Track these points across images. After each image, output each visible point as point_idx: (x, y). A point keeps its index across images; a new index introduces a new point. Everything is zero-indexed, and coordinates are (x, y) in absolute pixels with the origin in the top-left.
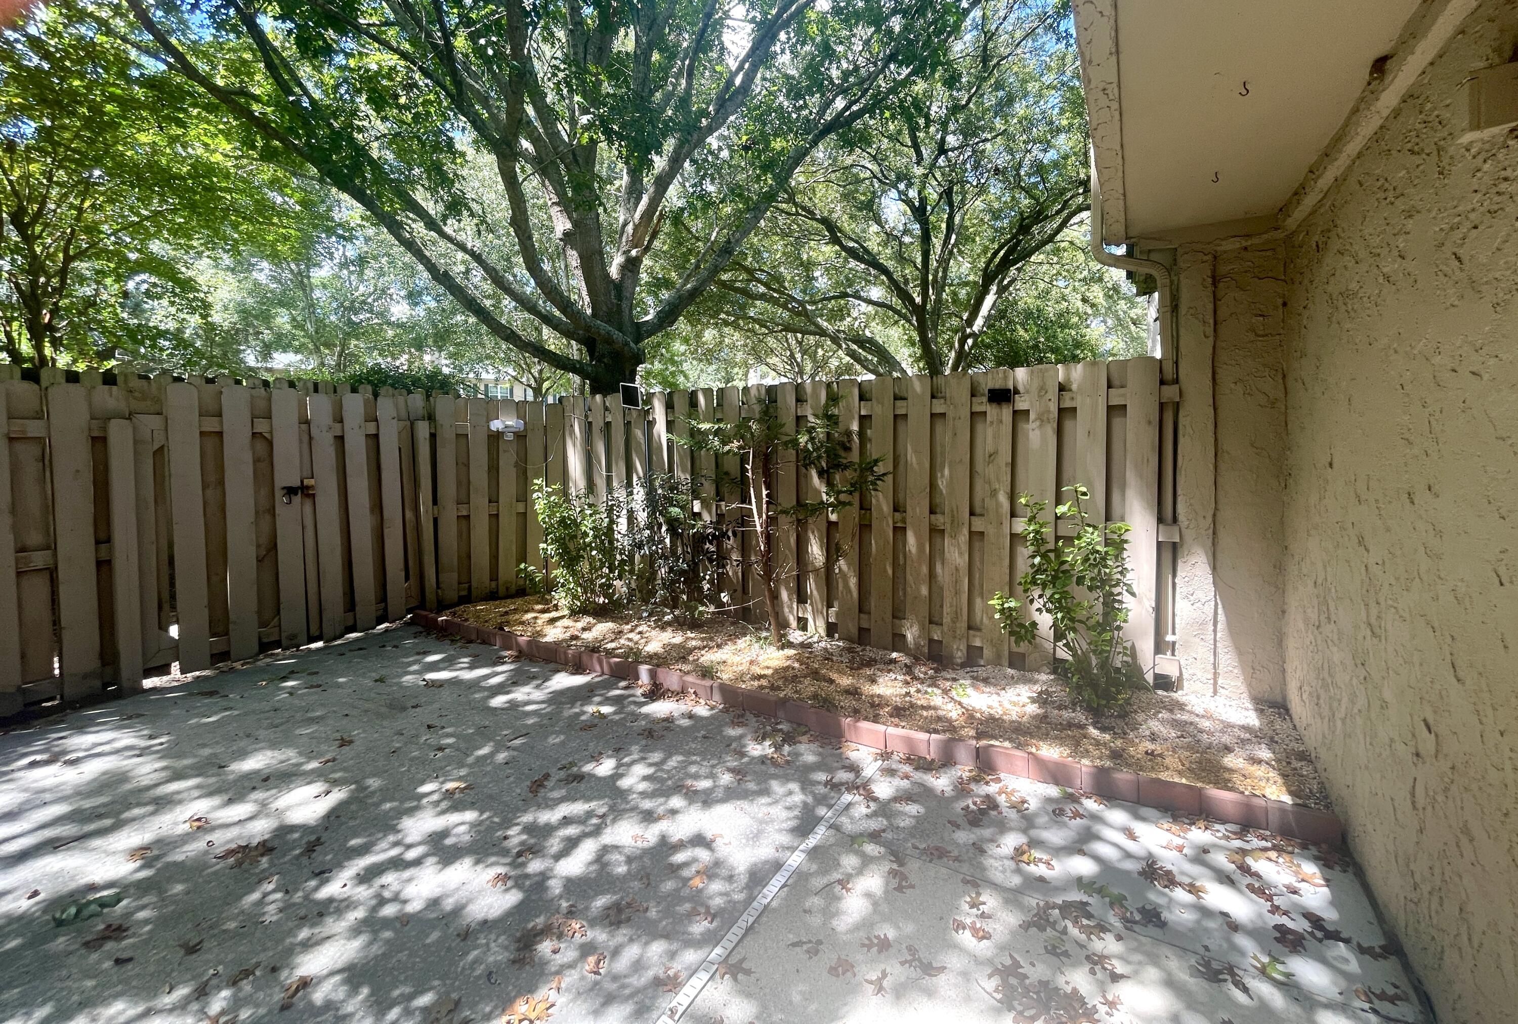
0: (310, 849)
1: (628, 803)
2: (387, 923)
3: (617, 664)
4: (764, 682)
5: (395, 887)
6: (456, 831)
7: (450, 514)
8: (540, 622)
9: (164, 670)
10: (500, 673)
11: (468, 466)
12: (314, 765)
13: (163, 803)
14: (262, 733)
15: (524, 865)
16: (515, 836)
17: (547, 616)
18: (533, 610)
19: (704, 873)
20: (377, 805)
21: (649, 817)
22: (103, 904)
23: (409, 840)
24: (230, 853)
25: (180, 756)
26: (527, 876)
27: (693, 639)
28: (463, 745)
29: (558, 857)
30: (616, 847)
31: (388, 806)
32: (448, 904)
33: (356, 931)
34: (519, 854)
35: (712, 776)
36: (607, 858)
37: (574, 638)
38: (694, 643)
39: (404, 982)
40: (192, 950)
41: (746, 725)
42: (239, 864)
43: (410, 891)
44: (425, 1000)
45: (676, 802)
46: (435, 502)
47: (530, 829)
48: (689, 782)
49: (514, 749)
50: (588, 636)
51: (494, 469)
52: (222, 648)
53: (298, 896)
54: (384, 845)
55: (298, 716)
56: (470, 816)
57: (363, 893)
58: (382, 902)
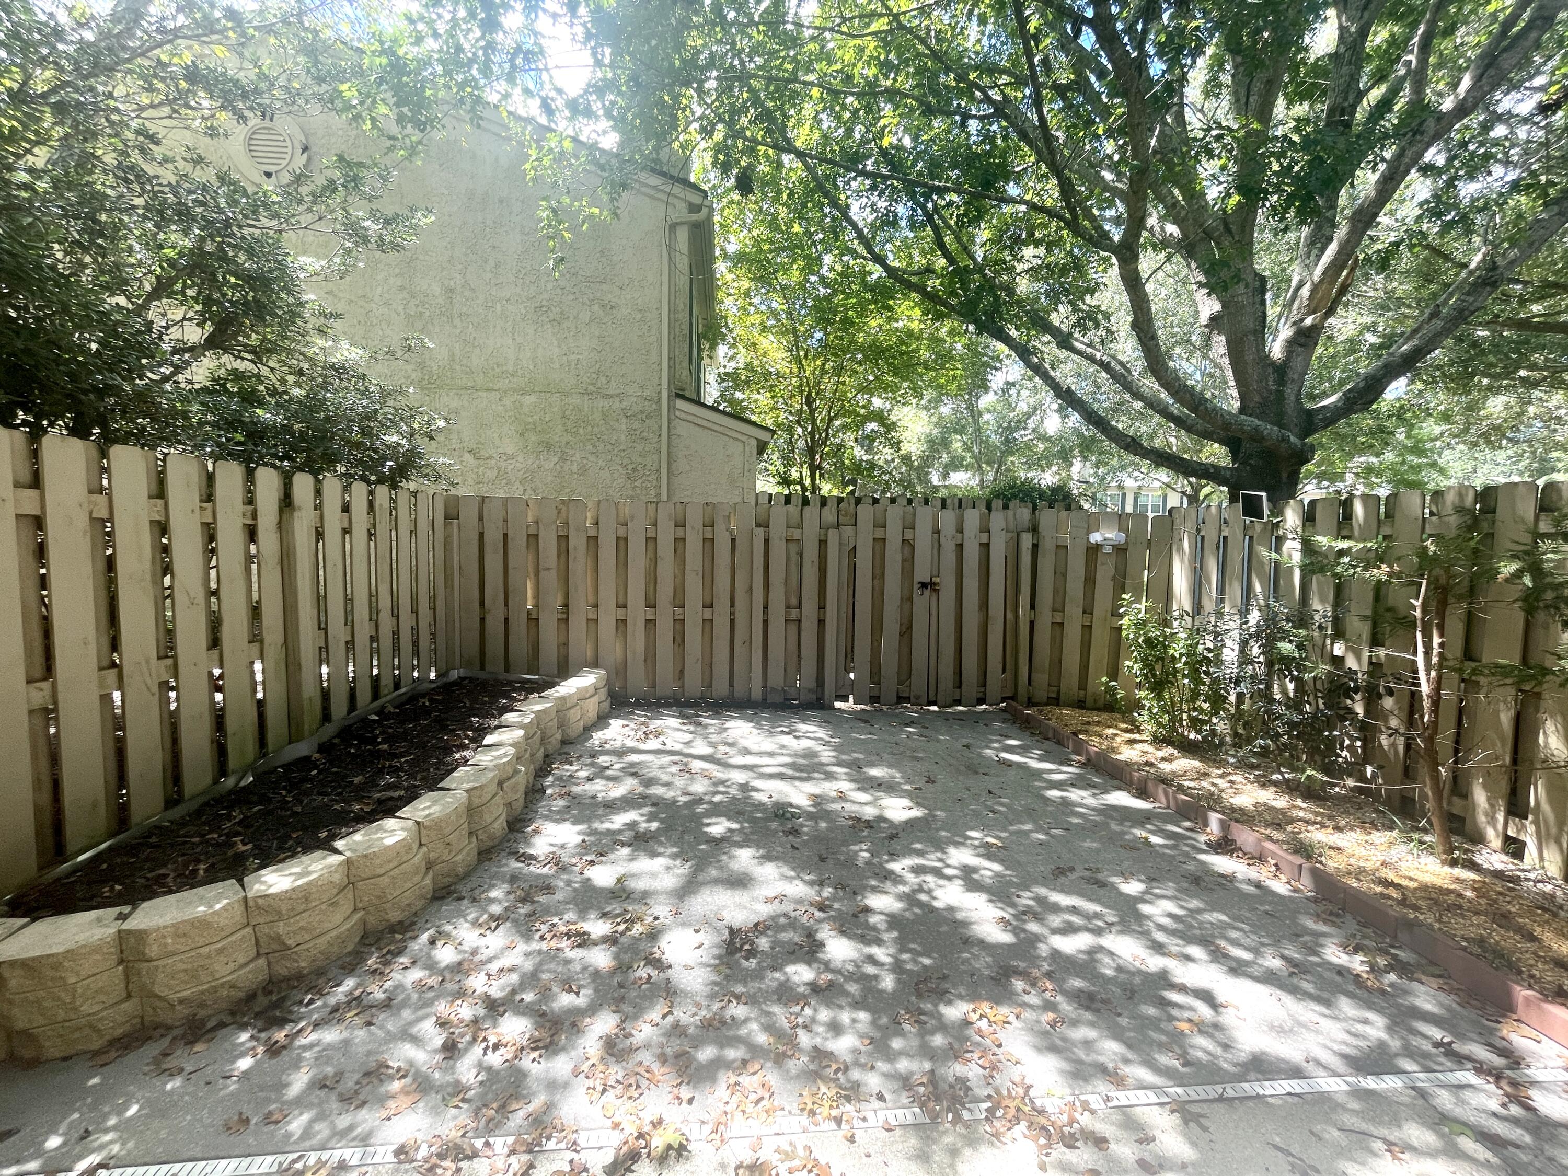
0: (892, 837)
1: (1140, 926)
2: (920, 904)
3: (1184, 801)
4: (1394, 894)
5: (932, 886)
6: (983, 872)
7: (1045, 619)
8: (1118, 739)
9: (845, 699)
10: (1066, 772)
11: (1064, 575)
12: (908, 787)
13: (830, 776)
14: (886, 756)
15: (1024, 921)
16: (1026, 900)
17: (1128, 736)
18: (1116, 727)
19: (1197, 1025)
20: (938, 830)
21: (1158, 948)
22: (793, 815)
23: (949, 862)
24: (851, 818)
25: (843, 753)
26: (1024, 931)
27: (1302, 808)
28: (1011, 817)
29: (1055, 931)
30: (1111, 954)
31: (944, 833)
32: (960, 916)
33: (901, 897)
34: (1024, 913)
35: (1256, 951)
36: (1098, 956)
37: (1148, 763)
38: (1301, 814)
39: (920, 944)
40: (823, 860)
41: (1339, 927)
42: (853, 827)
43: (938, 893)
44: (927, 961)
45: (1195, 951)
46: (1033, 607)
47: (1042, 901)
48: (1222, 943)
49: (1052, 836)
50: (1166, 767)
51: (1090, 580)
52: (876, 693)
53: (876, 860)
54: (932, 856)
55: (908, 753)
56: (997, 867)
57: (910, 877)
58: (921, 890)
